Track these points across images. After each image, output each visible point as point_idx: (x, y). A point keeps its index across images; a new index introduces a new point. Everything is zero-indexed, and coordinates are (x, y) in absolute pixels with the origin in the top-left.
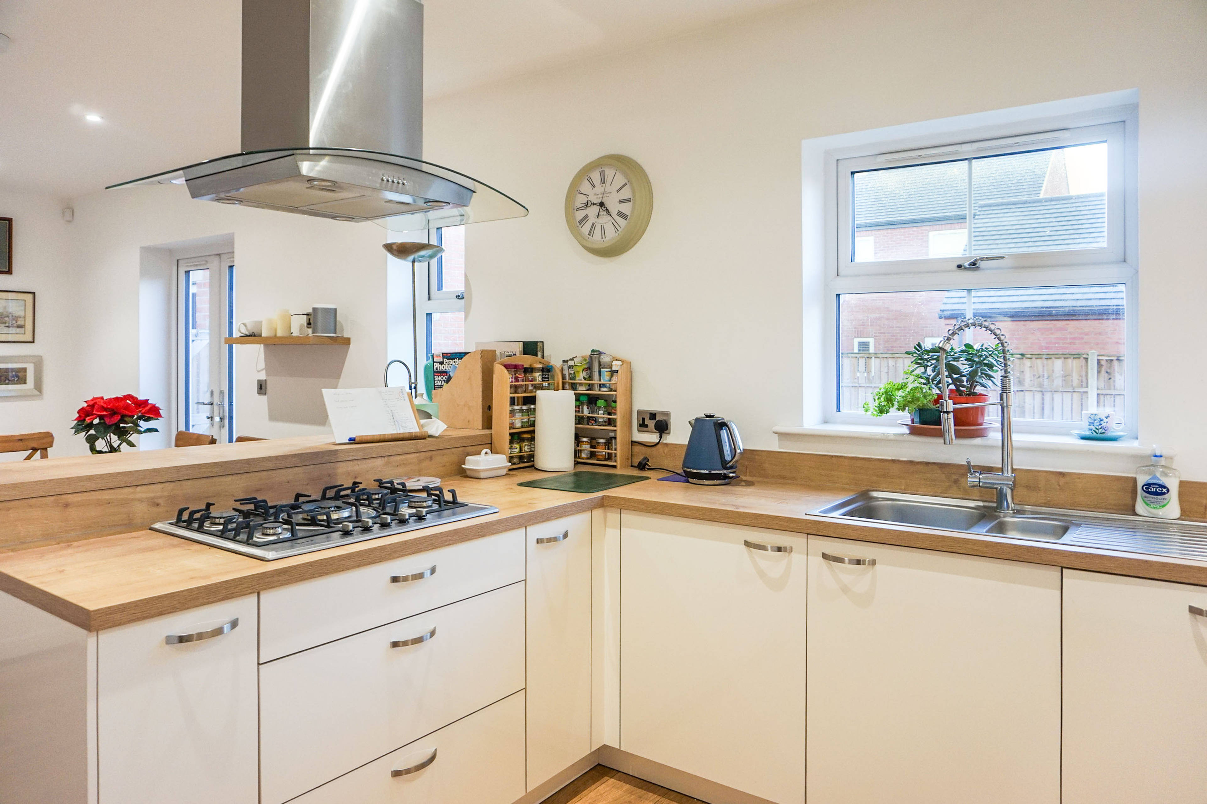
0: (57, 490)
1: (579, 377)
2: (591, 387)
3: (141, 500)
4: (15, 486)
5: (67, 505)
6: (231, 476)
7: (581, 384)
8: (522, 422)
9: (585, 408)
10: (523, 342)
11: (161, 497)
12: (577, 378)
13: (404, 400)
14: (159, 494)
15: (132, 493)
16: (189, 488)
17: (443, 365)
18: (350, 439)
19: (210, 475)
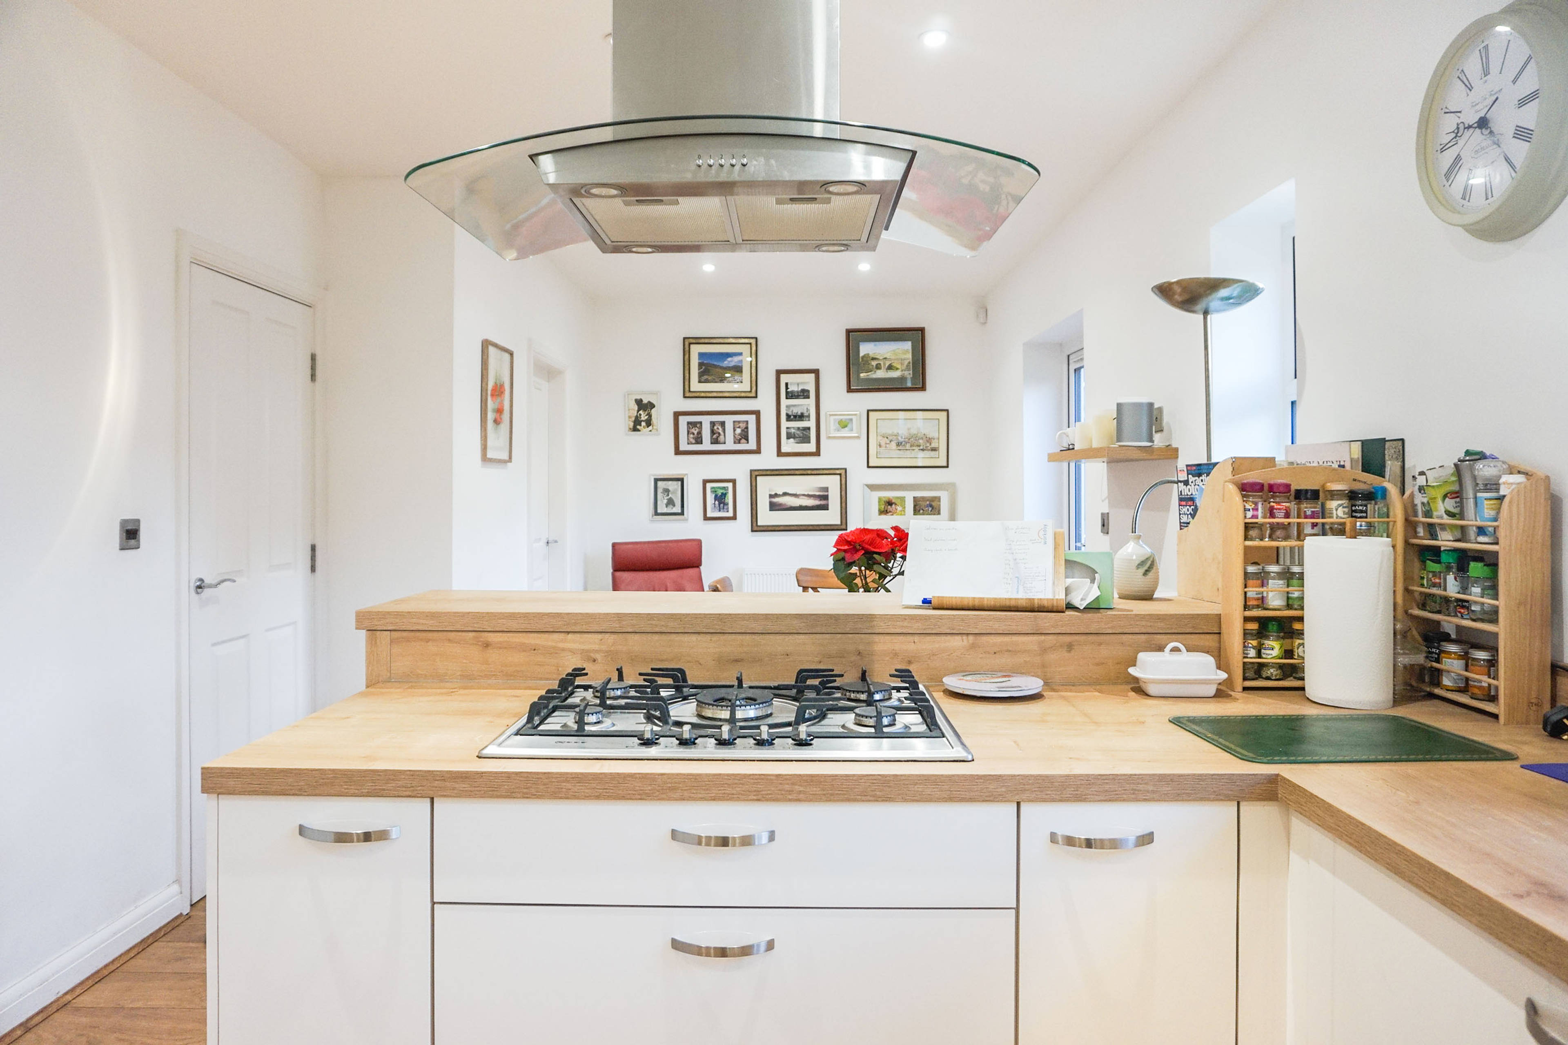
0: (475, 625)
1: (1437, 510)
2: (1463, 533)
3: (573, 652)
4: (433, 615)
5: (487, 645)
6: (696, 635)
7: (1443, 527)
8: (1288, 598)
9: (1450, 578)
10: (1364, 443)
11: (597, 651)
12: (1435, 514)
13: (1045, 543)
14: (596, 647)
15: (562, 641)
16: (635, 643)
17: (1188, 487)
18: (925, 601)
19: (664, 629)
